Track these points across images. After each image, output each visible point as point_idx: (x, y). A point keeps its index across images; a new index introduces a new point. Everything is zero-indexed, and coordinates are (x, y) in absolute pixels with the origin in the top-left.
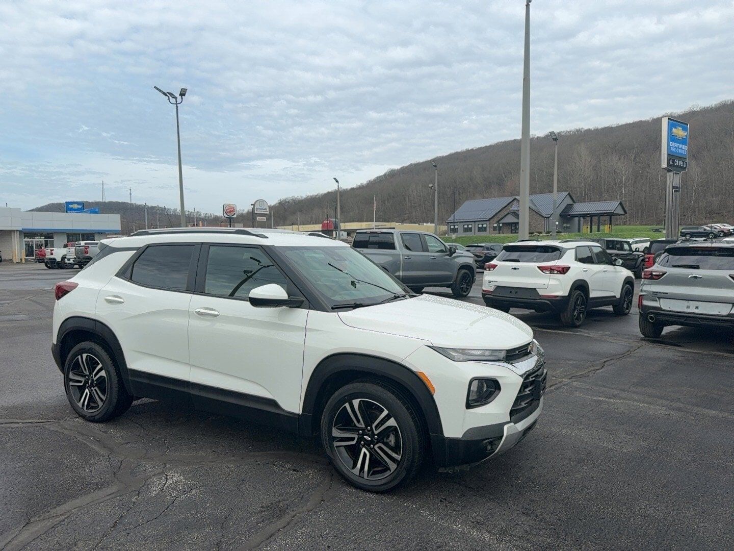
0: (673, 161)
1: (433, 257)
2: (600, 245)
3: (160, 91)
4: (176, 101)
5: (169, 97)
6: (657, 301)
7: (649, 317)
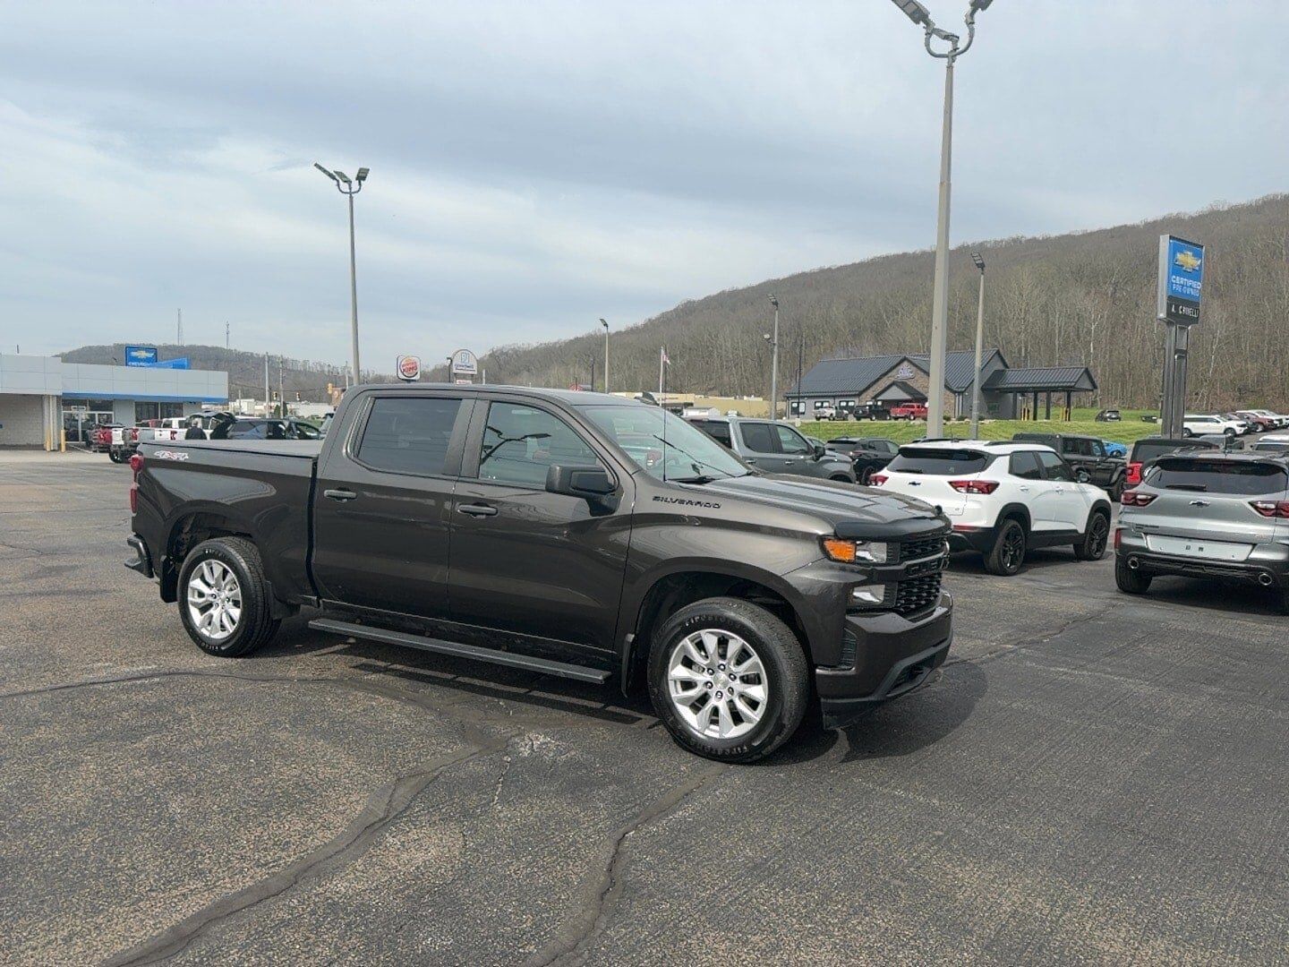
0: (1176, 309)
1: (790, 460)
2: (1054, 450)
3: (325, 171)
4: (350, 189)
5: (338, 181)
6: (1142, 538)
7: (1130, 562)
